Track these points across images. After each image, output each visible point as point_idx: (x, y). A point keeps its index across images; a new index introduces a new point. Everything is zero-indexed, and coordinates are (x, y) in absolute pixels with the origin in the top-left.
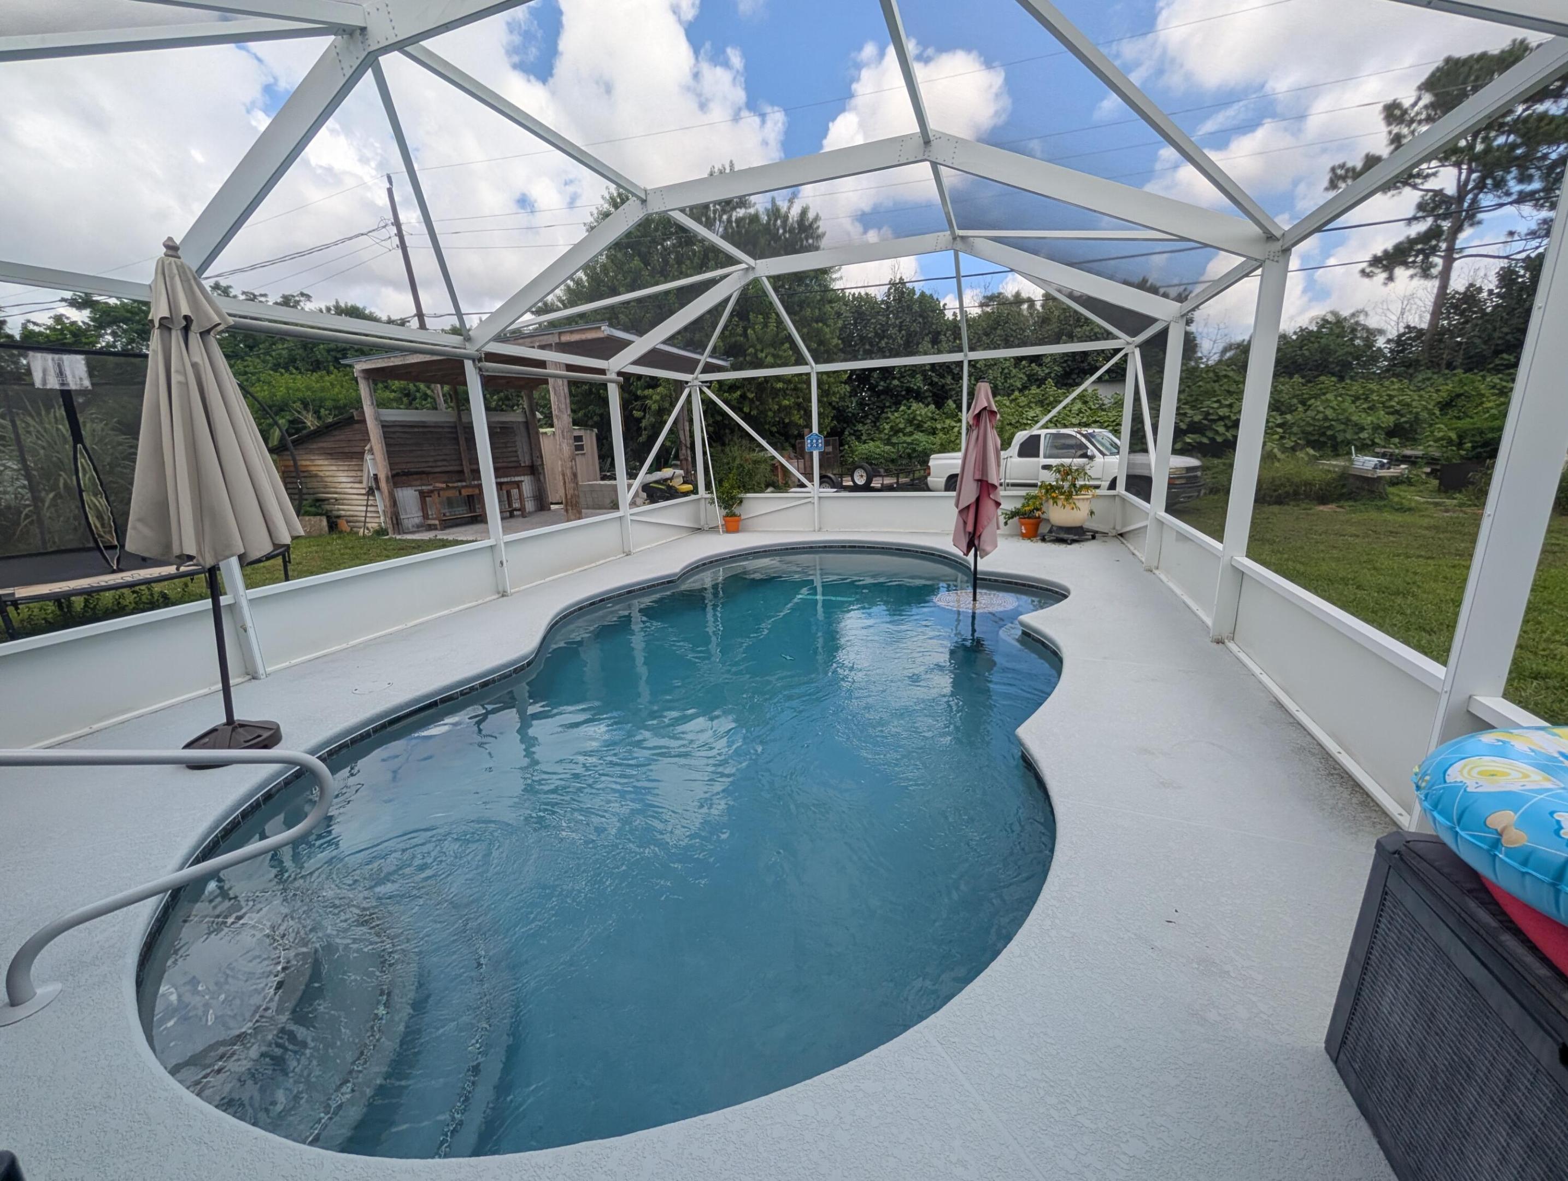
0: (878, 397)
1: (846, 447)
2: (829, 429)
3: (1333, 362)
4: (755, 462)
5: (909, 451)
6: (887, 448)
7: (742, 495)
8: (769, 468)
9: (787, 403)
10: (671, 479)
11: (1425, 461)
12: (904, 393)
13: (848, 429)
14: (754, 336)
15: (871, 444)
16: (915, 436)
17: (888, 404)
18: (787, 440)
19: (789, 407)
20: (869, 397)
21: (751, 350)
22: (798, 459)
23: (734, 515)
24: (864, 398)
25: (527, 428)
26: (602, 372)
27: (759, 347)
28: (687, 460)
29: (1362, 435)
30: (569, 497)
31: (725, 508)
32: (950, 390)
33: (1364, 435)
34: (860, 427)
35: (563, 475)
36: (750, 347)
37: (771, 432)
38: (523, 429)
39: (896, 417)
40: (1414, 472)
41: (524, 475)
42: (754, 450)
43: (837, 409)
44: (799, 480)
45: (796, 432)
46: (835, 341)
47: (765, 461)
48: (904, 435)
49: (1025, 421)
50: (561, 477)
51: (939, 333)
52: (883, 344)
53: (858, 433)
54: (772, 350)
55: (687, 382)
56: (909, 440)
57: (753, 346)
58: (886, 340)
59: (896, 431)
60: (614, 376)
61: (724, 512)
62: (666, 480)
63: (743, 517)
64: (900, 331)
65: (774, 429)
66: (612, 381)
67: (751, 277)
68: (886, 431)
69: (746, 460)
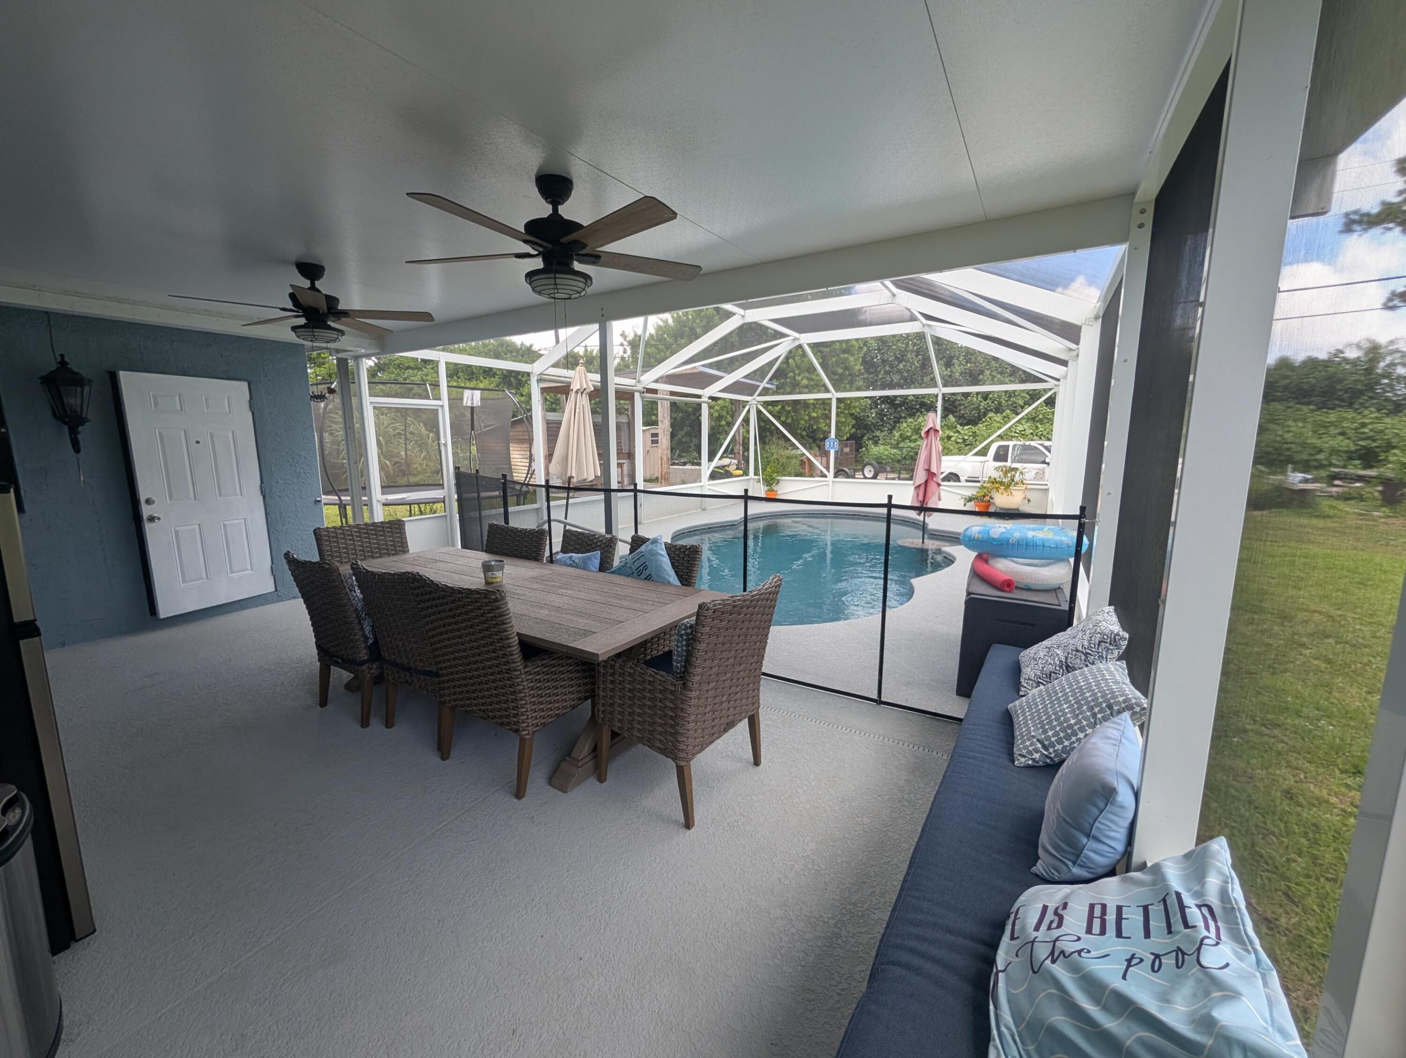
0: (896, 409)
1: (864, 449)
2: (848, 435)
3: (1341, 390)
4: (788, 458)
5: (912, 454)
6: (894, 451)
7: (778, 478)
8: (798, 463)
9: (815, 415)
10: (728, 466)
11: (1379, 481)
12: (918, 407)
13: (868, 435)
14: (794, 364)
15: (882, 447)
16: (918, 443)
17: (903, 415)
18: (814, 441)
19: (818, 417)
20: (888, 409)
21: (791, 374)
22: (822, 456)
23: (773, 491)
24: (882, 410)
25: (629, 428)
26: (699, 397)
27: (797, 372)
28: (739, 453)
29: (1318, 457)
30: (663, 473)
31: (767, 486)
32: (960, 405)
33: (1321, 456)
34: (878, 433)
35: (661, 459)
36: (790, 372)
37: (802, 435)
38: (626, 426)
39: (907, 426)
40: (1367, 490)
41: (623, 459)
42: (788, 449)
43: (856, 418)
44: (821, 471)
45: (822, 436)
46: (858, 367)
47: (796, 457)
48: (910, 441)
49: (1013, 434)
50: (660, 461)
51: (952, 358)
52: (901, 366)
53: (876, 439)
54: (807, 375)
55: (748, 402)
56: (913, 445)
57: (793, 371)
58: (904, 363)
59: (903, 438)
60: (706, 399)
61: (767, 488)
62: (724, 466)
63: (779, 493)
64: (917, 356)
65: (804, 433)
66: (705, 402)
67: (797, 344)
68: (896, 438)
69: (782, 456)
